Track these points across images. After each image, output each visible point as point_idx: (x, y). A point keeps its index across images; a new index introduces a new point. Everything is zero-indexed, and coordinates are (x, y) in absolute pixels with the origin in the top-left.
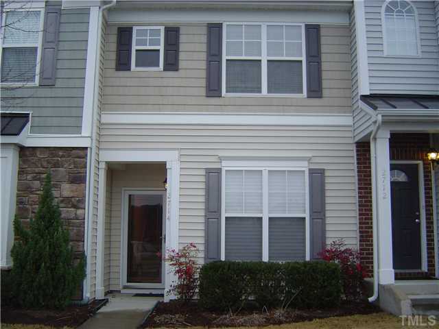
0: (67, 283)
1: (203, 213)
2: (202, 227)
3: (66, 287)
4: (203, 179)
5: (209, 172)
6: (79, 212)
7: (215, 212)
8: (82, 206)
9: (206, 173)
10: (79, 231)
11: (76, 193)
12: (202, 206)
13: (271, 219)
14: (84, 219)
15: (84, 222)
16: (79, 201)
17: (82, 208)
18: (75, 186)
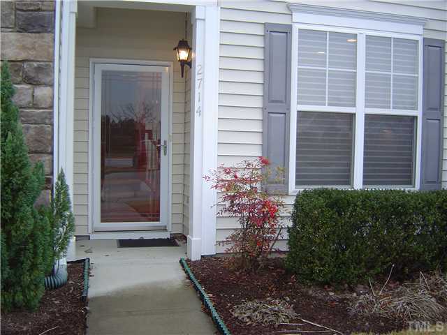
0: (40, 250)
1: (258, 103)
2: (258, 127)
3: (40, 260)
4: (259, 42)
5: (270, 30)
6: (41, 92)
7: (281, 102)
8: (48, 79)
9: (266, 31)
10: (41, 132)
11: (33, 53)
12: (259, 91)
13: (368, 117)
14: (52, 107)
15: (51, 114)
16: (39, 69)
17: (46, 85)
18: (29, 38)
